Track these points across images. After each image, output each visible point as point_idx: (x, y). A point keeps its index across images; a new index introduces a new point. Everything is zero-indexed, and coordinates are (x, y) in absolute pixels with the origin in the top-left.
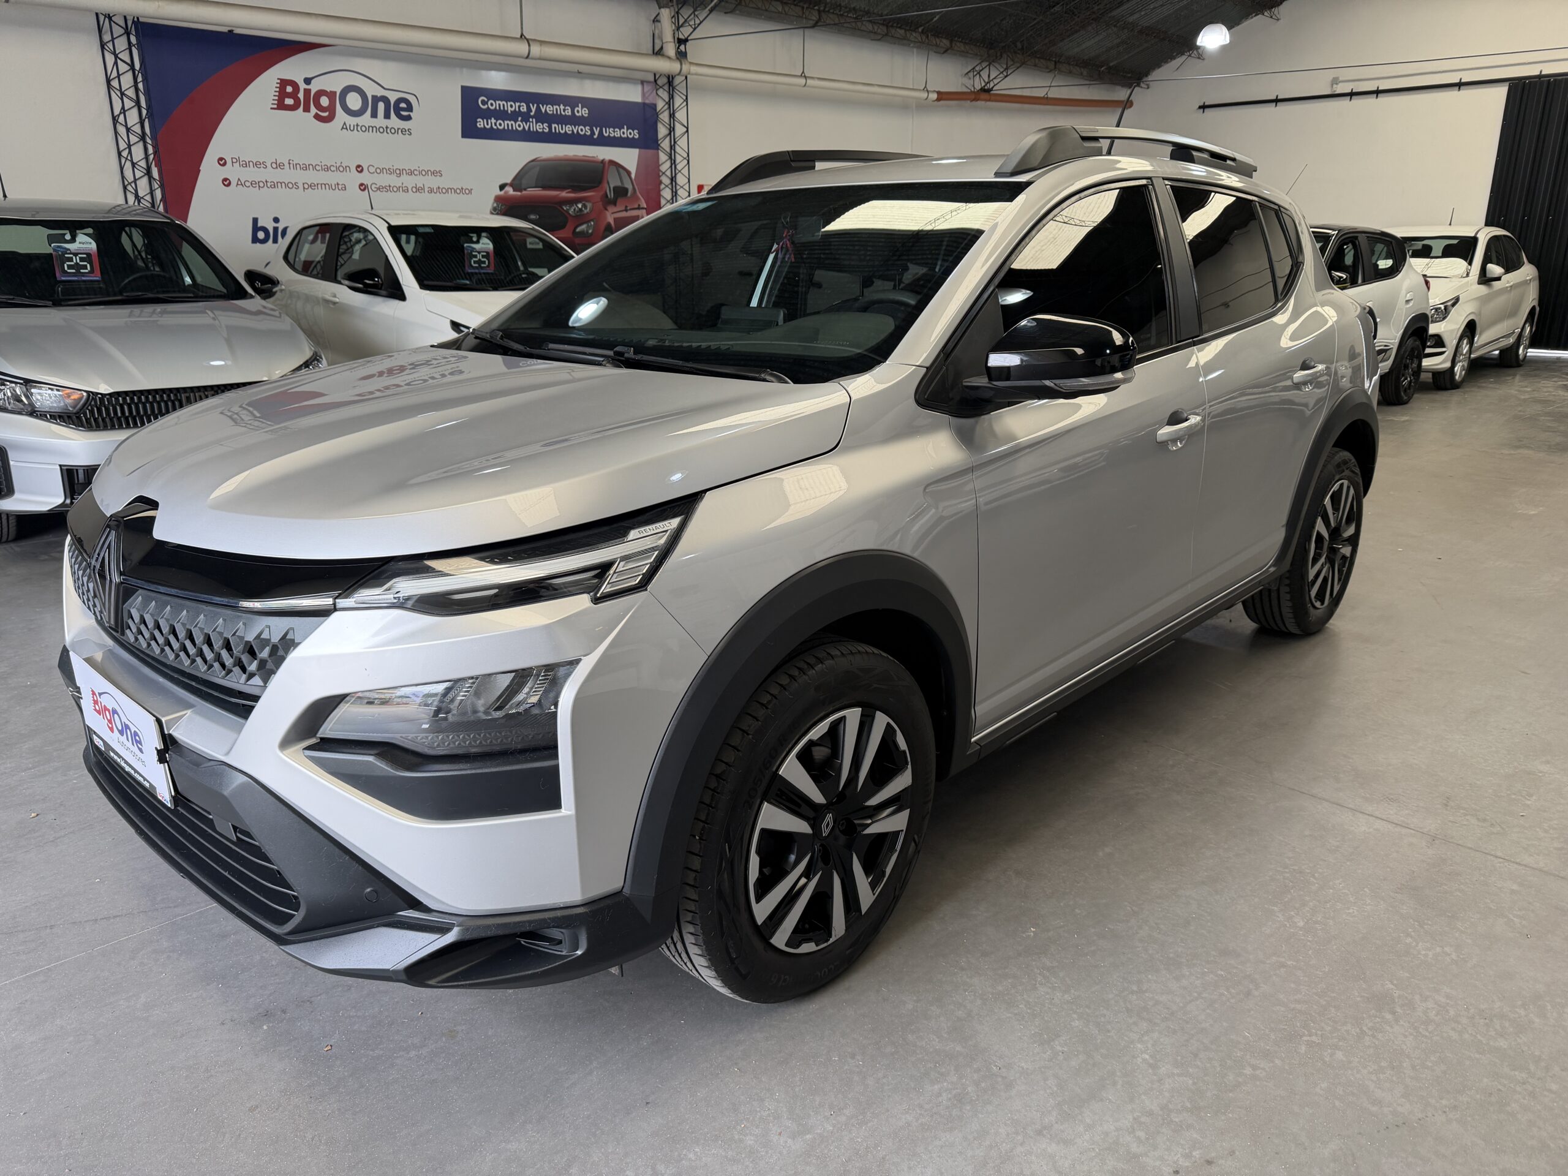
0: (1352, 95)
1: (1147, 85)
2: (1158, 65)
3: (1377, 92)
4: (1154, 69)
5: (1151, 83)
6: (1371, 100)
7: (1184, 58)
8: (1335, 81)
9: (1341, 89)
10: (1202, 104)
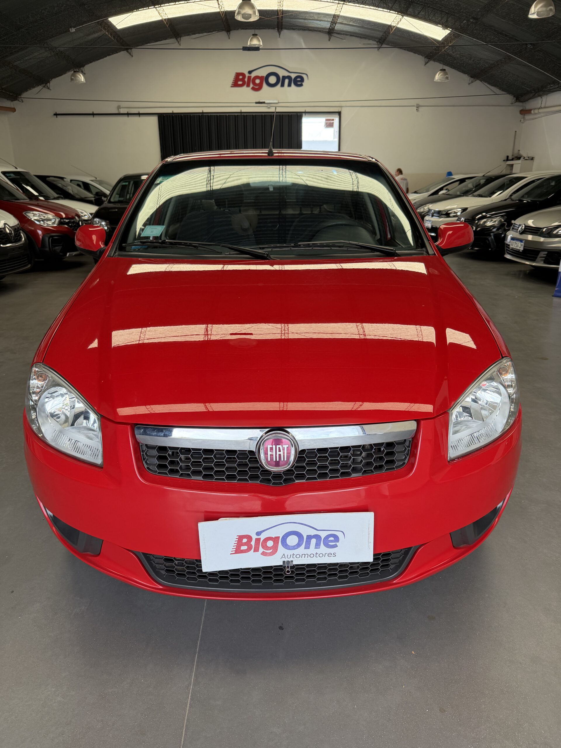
0: (128, 114)
1: (22, 100)
2: (26, 90)
3: (139, 114)
4: (24, 92)
5: (24, 99)
6: (136, 118)
7: (40, 87)
8: (119, 107)
9: (122, 111)
10: (55, 113)
